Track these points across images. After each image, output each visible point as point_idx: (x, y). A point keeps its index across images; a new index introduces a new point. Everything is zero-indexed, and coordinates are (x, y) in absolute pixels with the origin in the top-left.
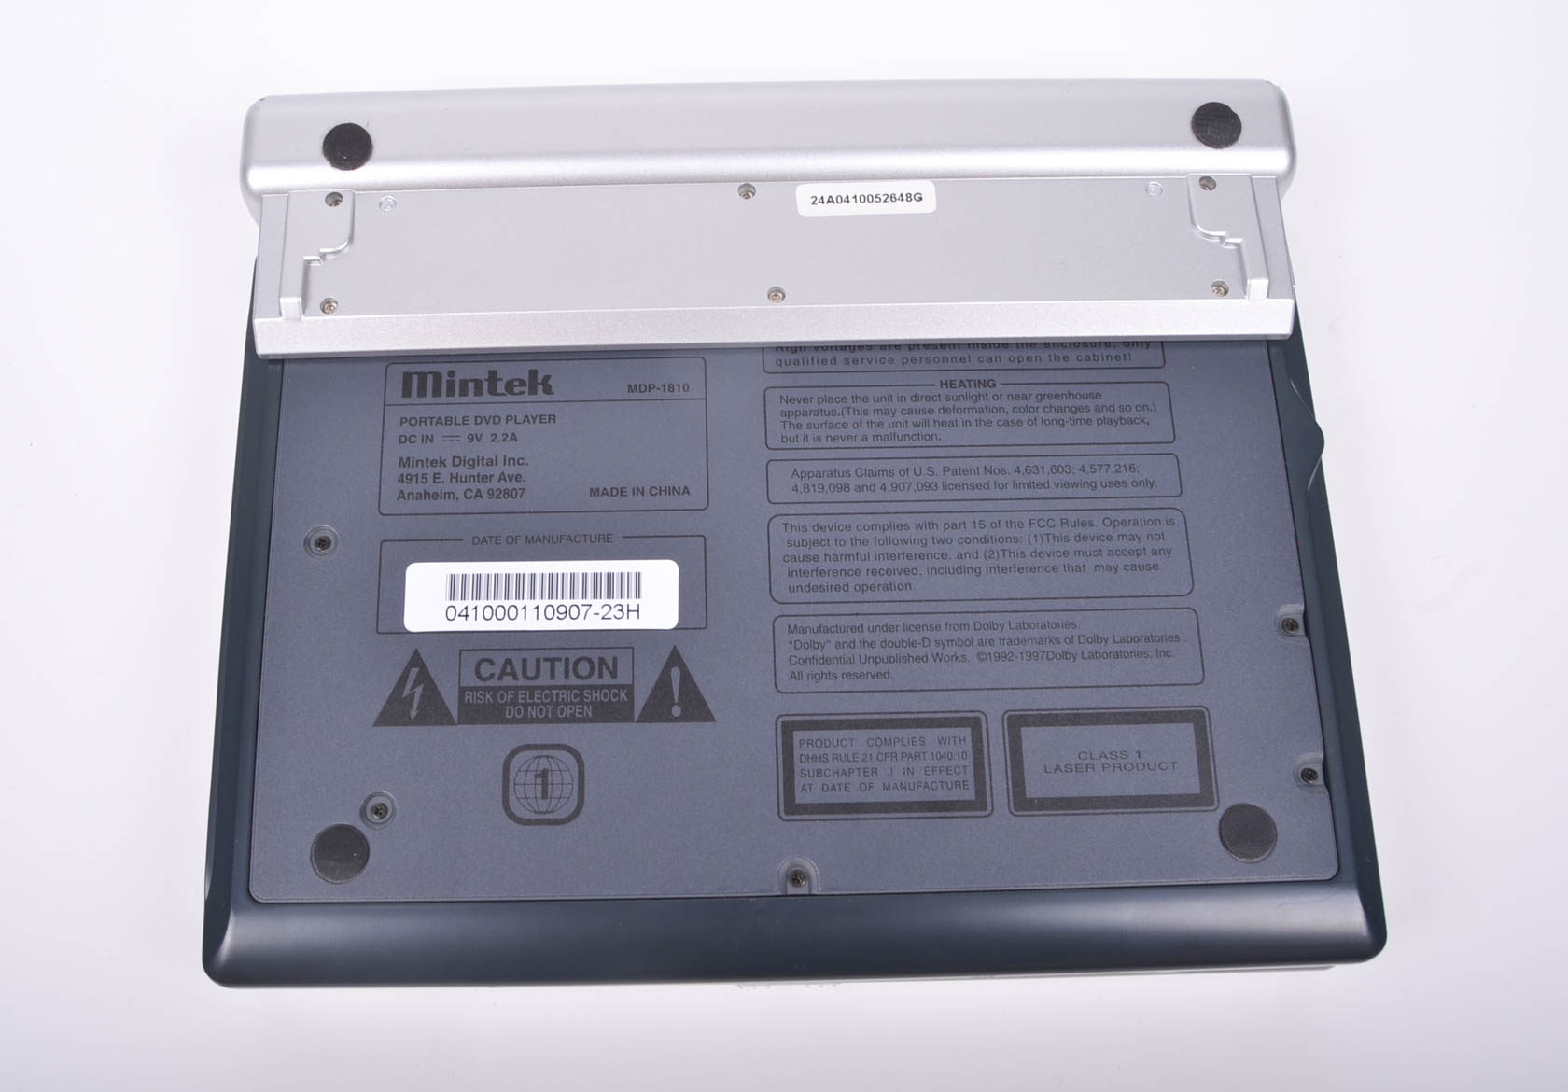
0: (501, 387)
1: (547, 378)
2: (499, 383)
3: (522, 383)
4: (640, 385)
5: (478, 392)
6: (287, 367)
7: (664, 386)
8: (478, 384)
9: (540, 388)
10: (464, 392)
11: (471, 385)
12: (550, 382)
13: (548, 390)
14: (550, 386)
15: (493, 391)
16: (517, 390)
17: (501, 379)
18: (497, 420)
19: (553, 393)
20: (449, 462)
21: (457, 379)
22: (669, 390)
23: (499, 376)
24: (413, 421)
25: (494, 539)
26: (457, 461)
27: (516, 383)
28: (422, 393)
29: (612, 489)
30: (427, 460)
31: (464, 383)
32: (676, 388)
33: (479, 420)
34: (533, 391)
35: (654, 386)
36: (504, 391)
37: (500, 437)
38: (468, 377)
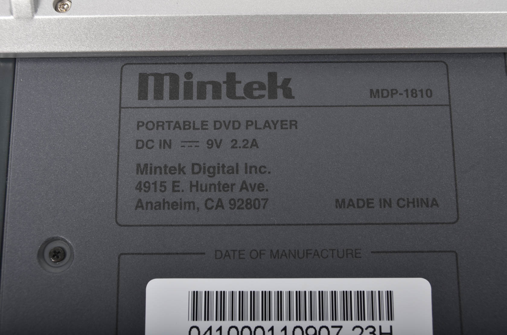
0: (240, 90)
1: (287, 81)
2: (237, 85)
3: (262, 87)
4: (382, 90)
5: (217, 95)
6: (19, 66)
7: (407, 90)
8: (216, 86)
9: (280, 92)
10: (202, 95)
11: (209, 88)
12: (290, 86)
13: (288, 94)
14: (290, 90)
15: (231, 94)
16: (256, 93)
17: (240, 82)
18: (236, 125)
19: (293, 98)
20: (188, 170)
21: (195, 81)
22: (412, 95)
23: (238, 79)
24: (150, 125)
25: (237, 253)
26: (196, 169)
27: (256, 86)
28: (159, 95)
29: (358, 200)
30: (166, 166)
31: (202, 85)
32: (419, 93)
33: (218, 125)
34: (273, 95)
35: (397, 92)
36: (244, 95)
37: (240, 144)
38: (206, 80)
